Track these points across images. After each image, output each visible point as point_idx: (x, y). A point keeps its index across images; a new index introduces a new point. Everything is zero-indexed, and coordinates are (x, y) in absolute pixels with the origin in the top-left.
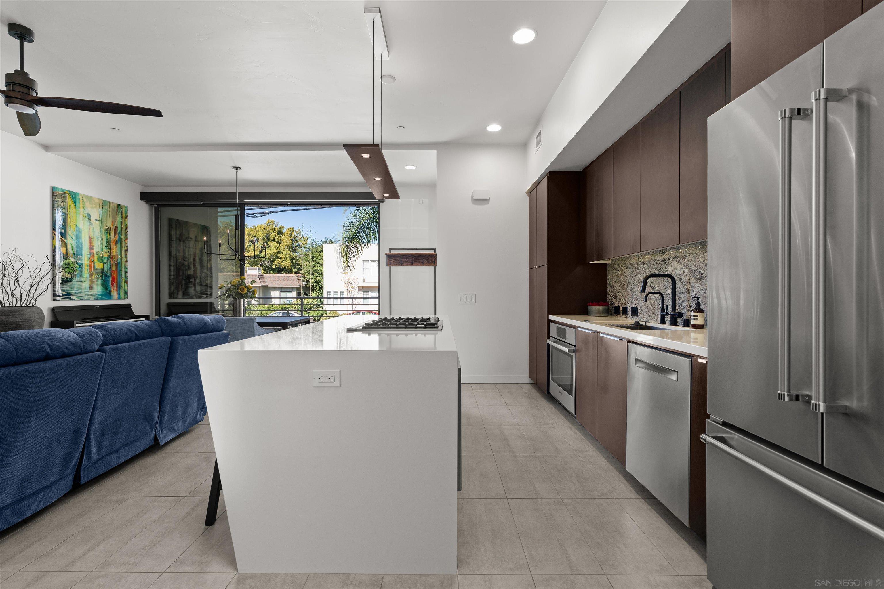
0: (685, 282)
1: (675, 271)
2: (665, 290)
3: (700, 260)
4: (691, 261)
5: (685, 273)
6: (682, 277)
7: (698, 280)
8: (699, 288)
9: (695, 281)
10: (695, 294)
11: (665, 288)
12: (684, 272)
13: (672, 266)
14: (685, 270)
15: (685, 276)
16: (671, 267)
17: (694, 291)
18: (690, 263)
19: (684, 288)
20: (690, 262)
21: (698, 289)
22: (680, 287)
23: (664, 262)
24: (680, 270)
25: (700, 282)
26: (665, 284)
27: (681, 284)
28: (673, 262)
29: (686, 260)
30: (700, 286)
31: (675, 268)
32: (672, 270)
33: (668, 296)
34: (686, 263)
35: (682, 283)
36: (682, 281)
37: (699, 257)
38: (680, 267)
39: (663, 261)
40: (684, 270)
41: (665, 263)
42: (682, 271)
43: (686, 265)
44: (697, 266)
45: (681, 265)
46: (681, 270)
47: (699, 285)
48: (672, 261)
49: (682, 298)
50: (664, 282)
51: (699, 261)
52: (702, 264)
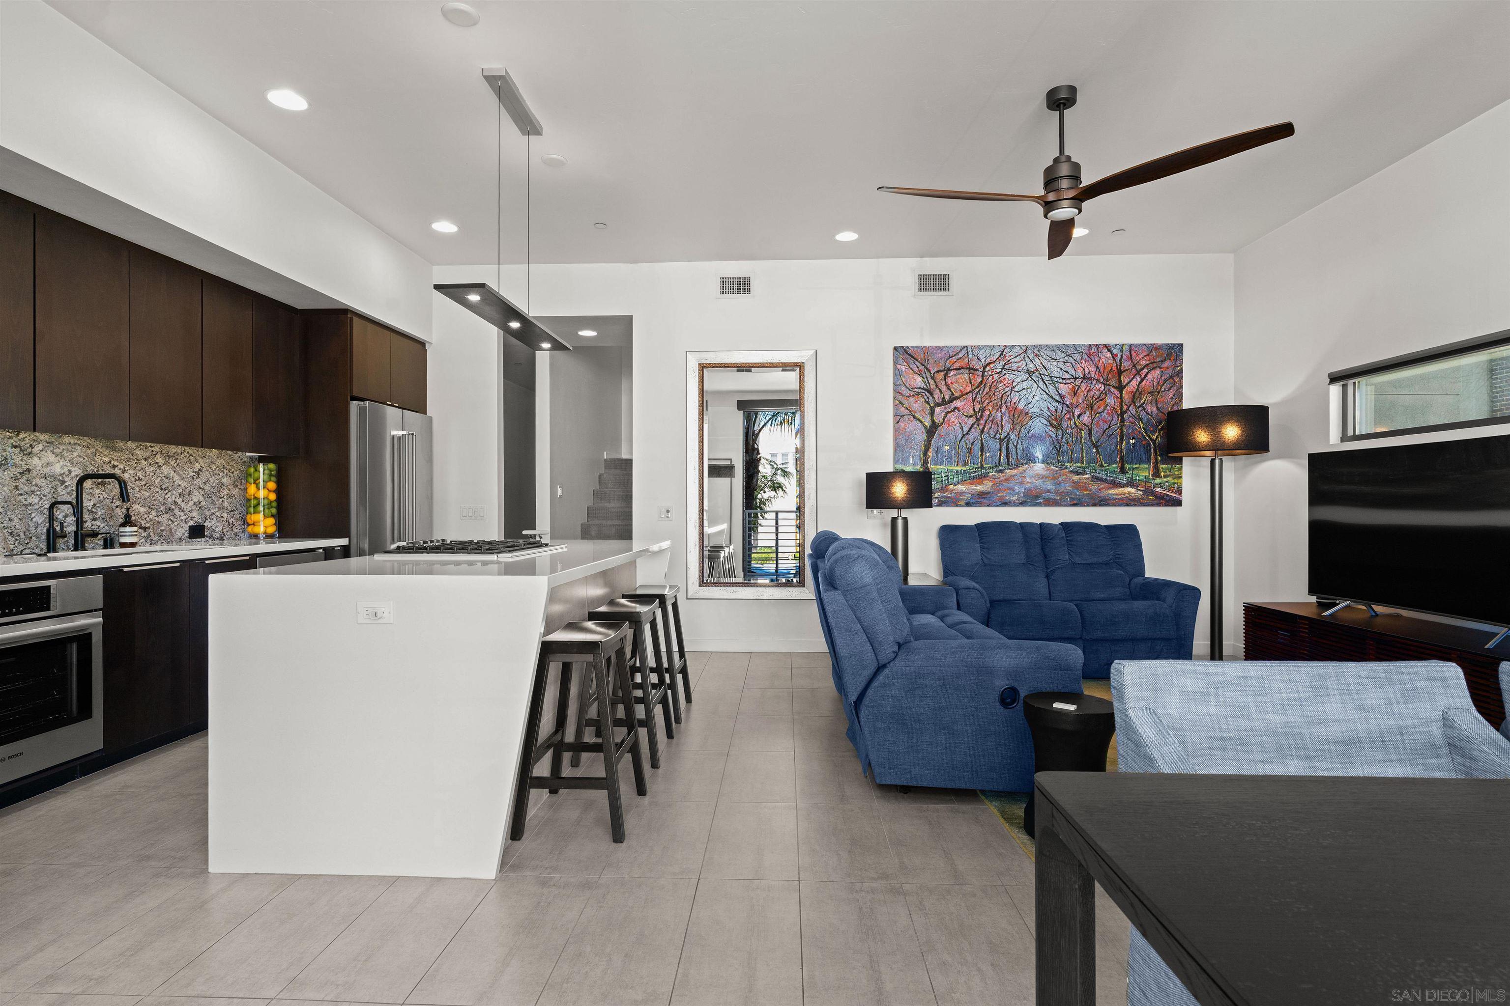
0: (72, 487)
1: (49, 468)
2: (21, 497)
3: (103, 458)
4: (86, 458)
5: (73, 474)
6: (66, 479)
7: (100, 486)
8: (101, 496)
9: (94, 486)
10: (94, 504)
11: (21, 495)
12: (70, 472)
13: (40, 459)
14: (73, 469)
15: (72, 478)
16: (38, 461)
17: (91, 500)
18: (85, 461)
19: (71, 496)
20: (84, 459)
21: (99, 497)
22: (62, 493)
23: (18, 449)
24: (62, 467)
25: (103, 488)
26: (19, 488)
27: (65, 489)
28: (43, 453)
29: (75, 454)
30: (104, 493)
31: (48, 464)
32: (40, 465)
33: (30, 508)
34: (75, 459)
35: (66, 487)
36: (67, 484)
37: (102, 455)
38: (61, 463)
39: (15, 447)
40: (70, 468)
41: (21, 450)
42: (66, 469)
43: (75, 462)
44: (97, 465)
45: (63, 460)
46: (63, 469)
47: (101, 492)
48: (41, 451)
49: (66, 510)
50: (17, 484)
51: (101, 459)
52: (107, 464)
